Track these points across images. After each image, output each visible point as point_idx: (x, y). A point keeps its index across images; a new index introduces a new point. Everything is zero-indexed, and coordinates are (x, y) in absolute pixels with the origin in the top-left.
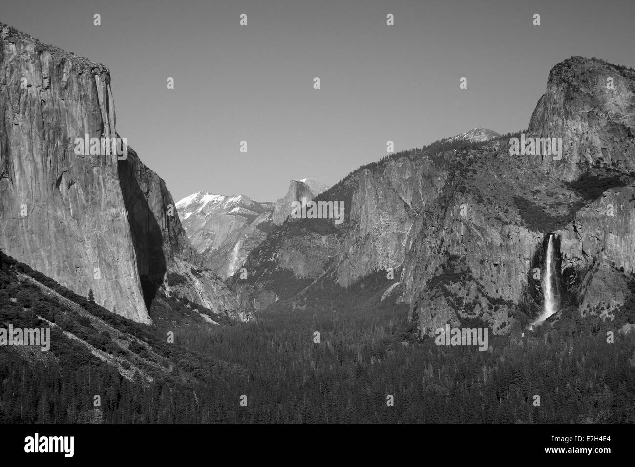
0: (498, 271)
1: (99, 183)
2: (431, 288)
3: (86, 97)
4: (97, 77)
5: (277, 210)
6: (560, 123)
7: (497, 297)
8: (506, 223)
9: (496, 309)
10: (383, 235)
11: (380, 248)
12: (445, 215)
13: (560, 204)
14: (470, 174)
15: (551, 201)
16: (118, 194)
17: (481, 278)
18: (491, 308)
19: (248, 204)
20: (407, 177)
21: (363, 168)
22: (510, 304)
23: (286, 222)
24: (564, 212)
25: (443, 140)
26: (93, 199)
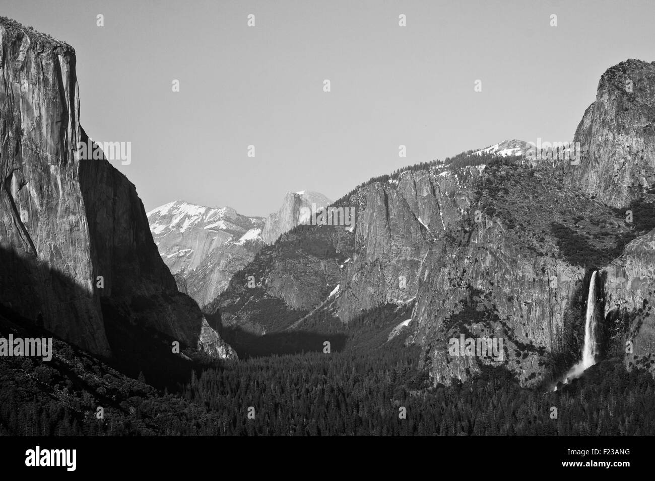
0: (529, 311)
1: (56, 185)
2: (448, 328)
3: (46, 81)
4: (60, 58)
5: (268, 226)
6: (610, 137)
7: (526, 342)
8: (541, 255)
9: (526, 356)
10: (393, 262)
11: (389, 278)
12: (469, 241)
13: (607, 234)
14: (501, 194)
15: (596, 230)
16: (78, 199)
17: (508, 319)
18: (518, 355)
19: (234, 218)
20: (425, 194)
21: (373, 181)
22: (541, 351)
23: (278, 242)
24: (610, 244)
25: (470, 152)
26: (48, 203)
